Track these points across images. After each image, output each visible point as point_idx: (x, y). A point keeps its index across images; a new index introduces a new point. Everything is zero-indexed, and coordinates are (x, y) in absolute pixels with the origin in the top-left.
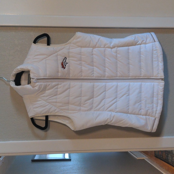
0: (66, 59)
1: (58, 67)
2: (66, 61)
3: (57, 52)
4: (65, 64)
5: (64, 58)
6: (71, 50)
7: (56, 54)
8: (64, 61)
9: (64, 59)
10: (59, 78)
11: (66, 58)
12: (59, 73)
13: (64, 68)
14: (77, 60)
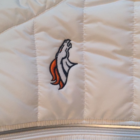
0: (70, 45)
1: (36, 83)
2: (67, 56)
3: (32, 16)
4: (66, 68)
5: (60, 41)
6: (88, 11)
7: (28, 24)
8: (63, 54)
9: (62, 46)
10: (39, 125)
11: (68, 42)
12: (40, 108)
13: (62, 85)
14: (115, 51)
